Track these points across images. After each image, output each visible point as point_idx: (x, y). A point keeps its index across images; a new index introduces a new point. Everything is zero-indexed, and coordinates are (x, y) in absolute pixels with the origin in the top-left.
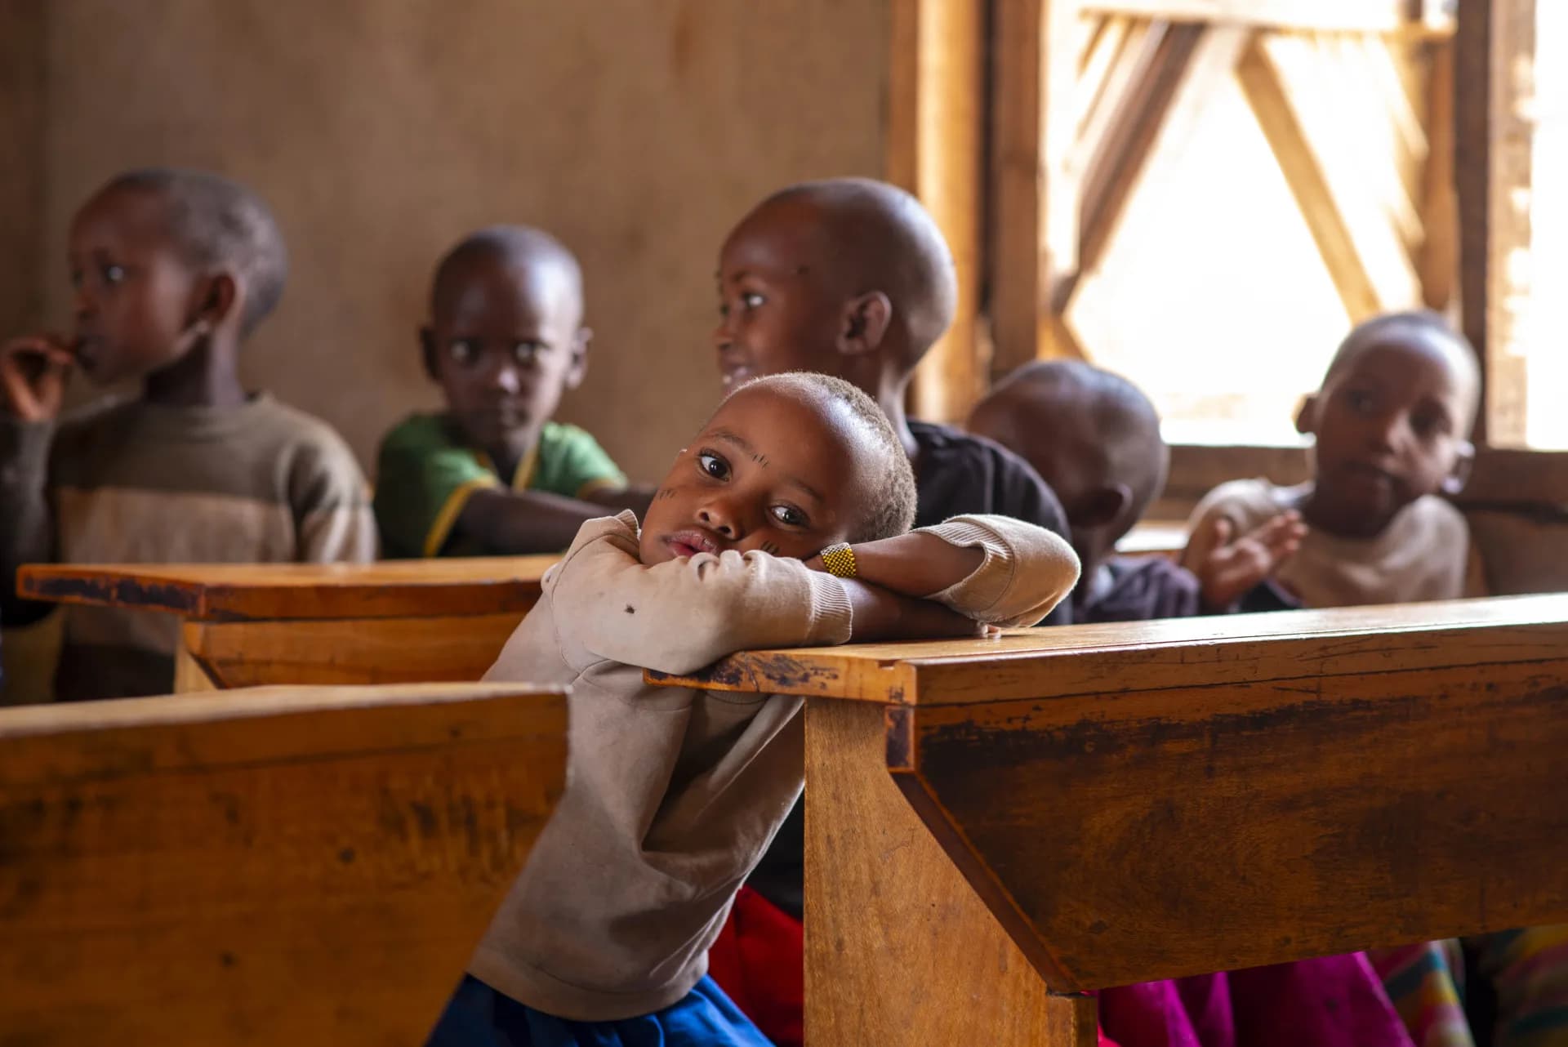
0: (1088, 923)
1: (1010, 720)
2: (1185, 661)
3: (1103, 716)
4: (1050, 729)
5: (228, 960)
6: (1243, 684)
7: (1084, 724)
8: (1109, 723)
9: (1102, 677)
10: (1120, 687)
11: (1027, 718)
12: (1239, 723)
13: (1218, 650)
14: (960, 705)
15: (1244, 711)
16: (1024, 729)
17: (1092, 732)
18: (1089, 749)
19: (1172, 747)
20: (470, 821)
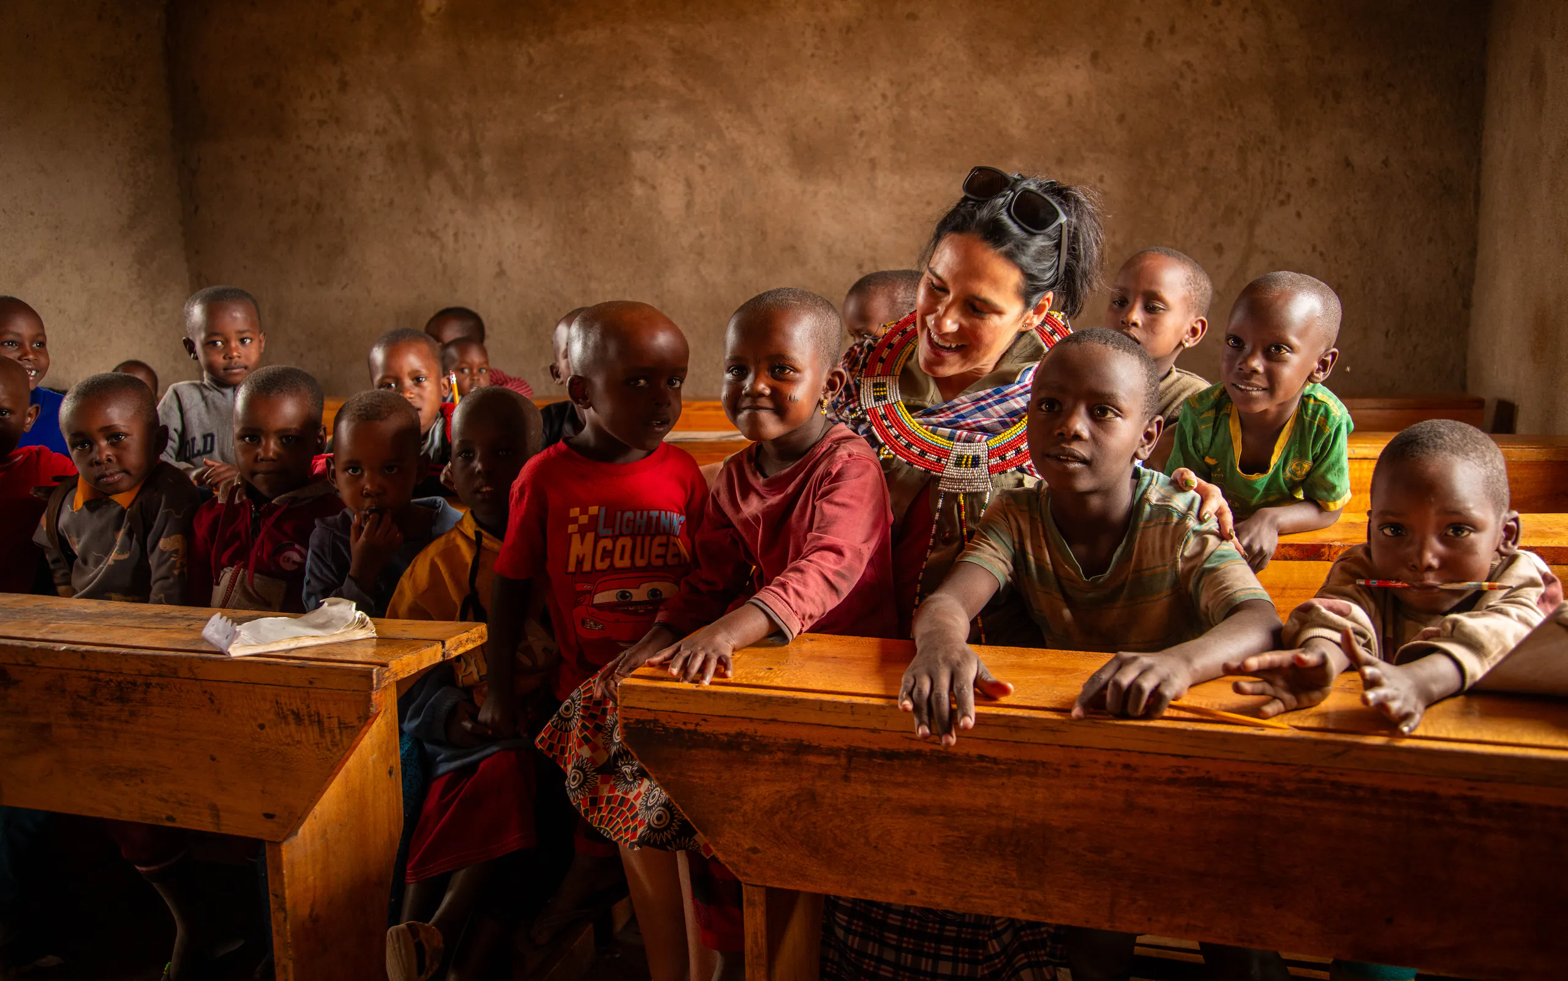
0: (747, 847)
1: (685, 723)
2: (823, 709)
3: (756, 732)
4: (714, 733)
5: (213, 759)
6: (874, 731)
7: (741, 734)
8: (760, 737)
9: (755, 710)
10: (769, 717)
11: (697, 725)
12: (871, 754)
13: (852, 707)
14: (649, 710)
15: (875, 747)
16: (696, 730)
17: (748, 740)
18: (745, 748)
19: (812, 759)
20: (320, 723)
